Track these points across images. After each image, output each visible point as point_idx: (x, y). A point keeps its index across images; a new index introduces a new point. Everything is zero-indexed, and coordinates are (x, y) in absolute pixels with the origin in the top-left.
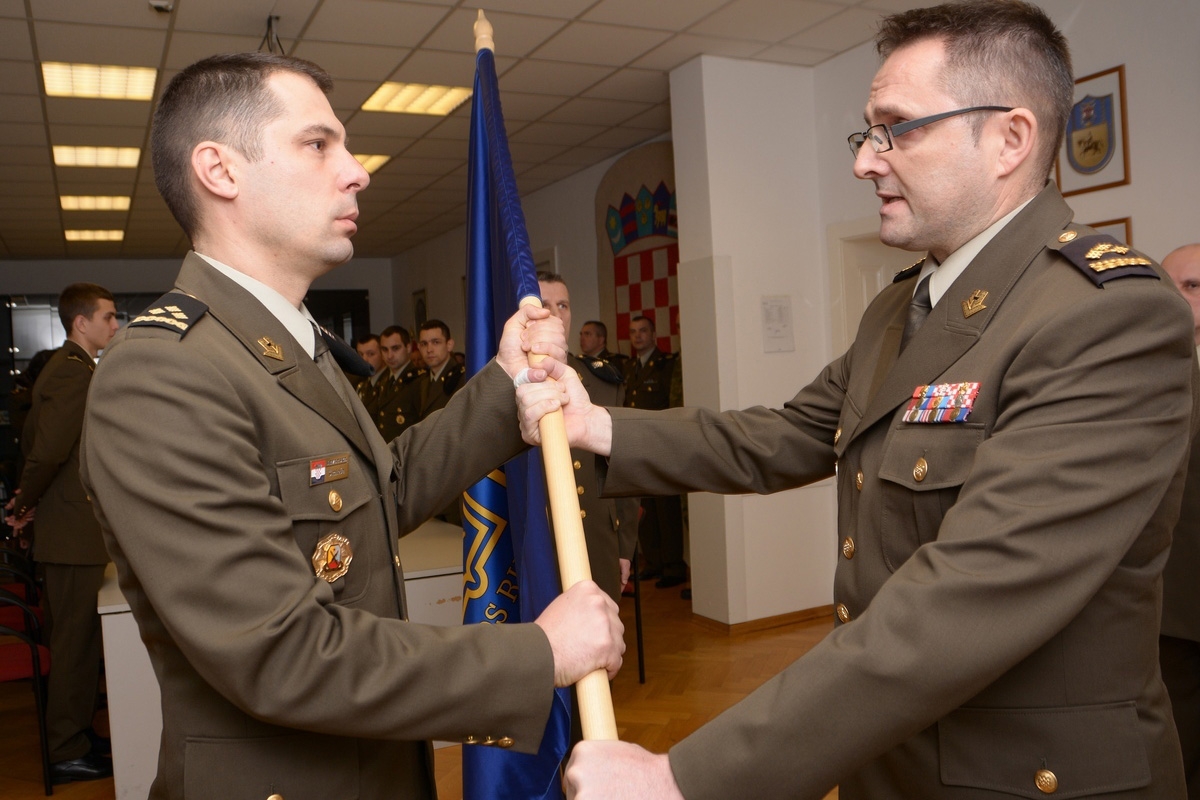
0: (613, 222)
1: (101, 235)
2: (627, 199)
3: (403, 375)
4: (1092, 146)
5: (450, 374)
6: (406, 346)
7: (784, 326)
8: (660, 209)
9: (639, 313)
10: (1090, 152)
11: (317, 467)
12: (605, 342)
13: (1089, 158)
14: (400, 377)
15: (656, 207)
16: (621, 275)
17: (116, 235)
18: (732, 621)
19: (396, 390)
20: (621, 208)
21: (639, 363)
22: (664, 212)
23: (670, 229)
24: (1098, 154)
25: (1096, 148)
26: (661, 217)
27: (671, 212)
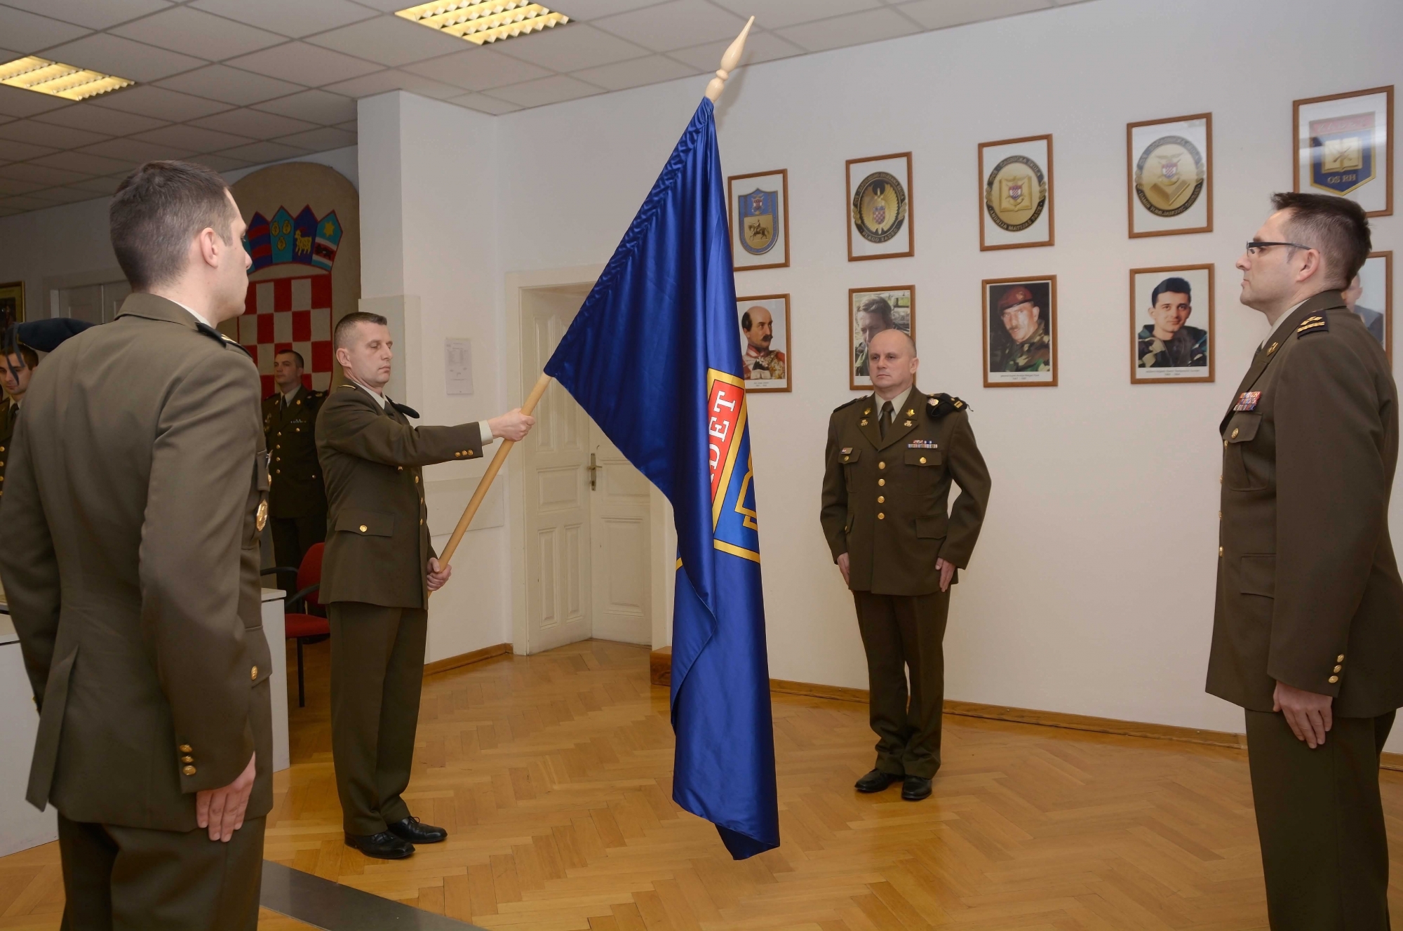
4: (760, 231)
7: (465, 369)
9: (271, 346)
10: (760, 236)
13: (757, 241)
15: (298, 232)
23: (315, 257)
24: (764, 239)
25: (763, 234)
26: (305, 244)
27: (319, 240)
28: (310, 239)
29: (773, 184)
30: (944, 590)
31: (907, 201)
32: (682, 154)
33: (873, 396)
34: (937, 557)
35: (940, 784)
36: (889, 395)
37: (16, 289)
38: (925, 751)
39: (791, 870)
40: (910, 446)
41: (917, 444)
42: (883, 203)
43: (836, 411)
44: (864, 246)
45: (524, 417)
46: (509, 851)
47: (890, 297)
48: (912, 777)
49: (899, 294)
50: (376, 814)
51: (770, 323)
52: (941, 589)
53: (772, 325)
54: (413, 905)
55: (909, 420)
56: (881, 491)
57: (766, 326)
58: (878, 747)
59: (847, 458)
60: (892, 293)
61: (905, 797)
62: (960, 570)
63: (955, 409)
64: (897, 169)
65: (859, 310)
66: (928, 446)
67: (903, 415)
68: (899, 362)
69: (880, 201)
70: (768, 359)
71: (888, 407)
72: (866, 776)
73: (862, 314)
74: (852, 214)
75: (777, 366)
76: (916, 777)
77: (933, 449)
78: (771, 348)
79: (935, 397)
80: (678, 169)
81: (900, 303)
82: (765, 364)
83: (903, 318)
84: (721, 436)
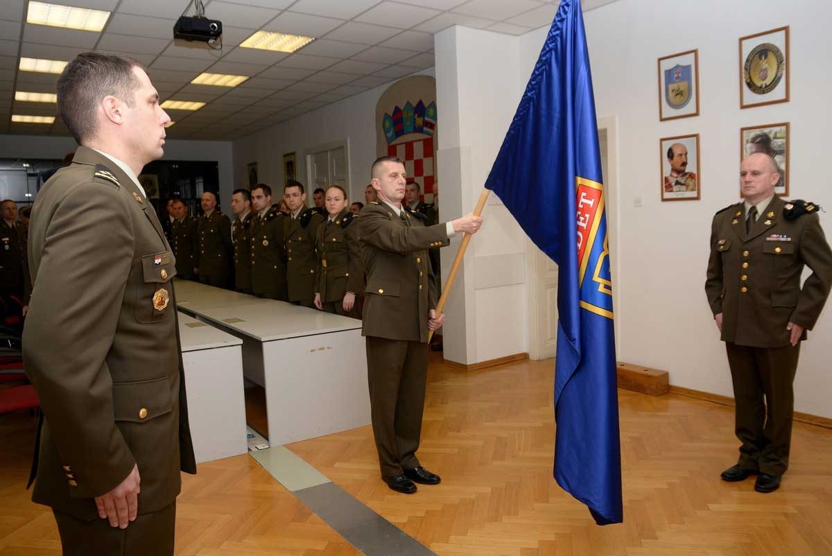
0: (388, 124)
1: (38, 119)
2: (397, 110)
4: (679, 93)
5: (305, 215)
6: (266, 196)
8: (418, 117)
10: (679, 96)
11: (158, 259)
13: (678, 100)
14: (265, 216)
15: (416, 116)
17: (49, 120)
18: (468, 364)
19: (263, 224)
20: (393, 115)
22: (421, 119)
23: (425, 129)
24: (682, 98)
25: (682, 94)
26: (419, 121)
27: (426, 119)
28: (422, 118)
29: (688, 60)
30: (794, 345)
31: (784, 62)
32: (558, 23)
33: (744, 203)
34: (788, 321)
35: (787, 481)
36: (754, 201)
37: (293, 156)
38: (777, 457)
39: (656, 538)
40: (768, 239)
41: (774, 237)
42: (766, 65)
43: (718, 213)
44: (751, 97)
45: (475, 218)
46: (473, 497)
47: (770, 132)
48: (764, 474)
49: (777, 129)
50: (397, 465)
51: (686, 154)
52: (791, 344)
53: (688, 155)
54: (400, 528)
55: (769, 219)
56: (745, 272)
57: (683, 156)
58: (741, 449)
59: (722, 247)
60: (772, 129)
61: (758, 488)
62: (808, 331)
63: (807, 212)
64: (777, 40)
65: (747, 142)
66: (783, 239)
67: (765, 216)
68: (762, 177)
69: (764, 64)
70: (685, 178)
71: (753, 211)
72: (730, 469)
73: (749, 145)
74: (744, 76)
75: (690, 182)
76: (768, 475)
77: (786, 242)
78: (687, 171)
79: (791, 203)
80: (557, 35)
81: (778, 136)
82: (683, 181)
83: (780, 146)
84: (584, 225)
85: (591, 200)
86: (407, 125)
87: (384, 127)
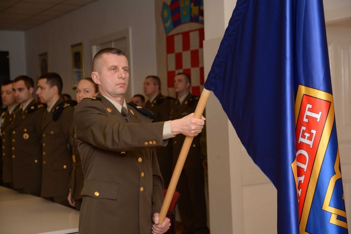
0: (166, 14)
3: (28, 108)
5: (57, 108)
6: (28, 88)
8: (195, 6)
9: (181, 71)
12: (160, 88)
14: (26, 109)
15: (192, 4)
16: (170, 47)
19: (24, 117)
20: (171, 5)
21: (179, 102)
22: (197, 7)
23: (201, 18)
26: (195, 10)
27: (202, 7)
45: (194, 120)
84: (310, 143)
85: (318, 114)
86: (184, 13)
87: (162, 16)
